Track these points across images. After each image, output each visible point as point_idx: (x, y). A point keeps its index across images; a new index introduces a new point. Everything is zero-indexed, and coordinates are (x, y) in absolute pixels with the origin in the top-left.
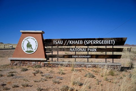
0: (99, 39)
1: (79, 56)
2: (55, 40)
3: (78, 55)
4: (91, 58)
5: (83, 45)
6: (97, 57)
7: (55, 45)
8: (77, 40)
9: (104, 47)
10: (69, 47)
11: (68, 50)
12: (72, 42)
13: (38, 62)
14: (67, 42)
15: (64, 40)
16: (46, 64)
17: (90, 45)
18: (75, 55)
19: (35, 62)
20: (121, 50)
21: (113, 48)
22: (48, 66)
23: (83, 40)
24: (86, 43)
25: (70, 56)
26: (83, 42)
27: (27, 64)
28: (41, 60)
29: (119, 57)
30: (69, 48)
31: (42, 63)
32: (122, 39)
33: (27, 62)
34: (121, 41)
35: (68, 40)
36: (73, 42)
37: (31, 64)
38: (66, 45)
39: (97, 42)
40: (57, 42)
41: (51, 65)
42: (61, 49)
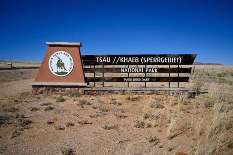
0: (161, 56)
1: (134, 80)
2: (99, 57)
3: (132, 78)
4: (150, 81)
5: (140, 63)
6: (158, 79)
7: (99, 64)
8: (131, 56)
10: (120, 66)
11: (118, 70)
12: (123, 60)
13: (75, 89)
14: (117, 59)
15: (112, 57)
16: (87, 91)
17: (149, 63)
18: (128, 78)
19: (70, 89)
20: (188, 71)
22: (89, 93)
23: (140, 56)
24: (143, 61)
25: (121, 80)
26: (140, 59)
27: (58, 91)
28: (80, 85)
29: (186, 79)
31: (80, 90)
32: (190, 56)
33: (58, 89)
34: (188, 59)
35: (118, 56)
36: (126, 60)
37: (65, 91)
38: (115, 64)
39: (159, 60)
40: (102, 59)
41: (95, 92)
42: (108, 70)
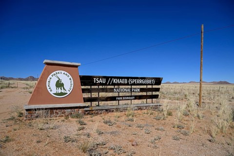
0: (142, 78)
1: (124, 98)
2: (96, 77)
3: (122, 97)
4: (135, 99)
5: (128, 84)
6: (140, 97)
7: (96, 84)
8: (122, 78)
9: (145, 87)
10: (113, 87)
11: (112, 90)
12: (116, 81)
13: (76, 110)
14: (111, 80)
15: (107, 78)
16: (87, 111)
17: (134, 84)
18: (119, 97)
19: (70, 110)
20: (158, 90)
21: (152, 88)
22: (89, 113)
23: (128, 78)
24: (130, 82)
25: (113, 99)
26: (128, 81)
27: (57, 113)
29: (156, 97)
30: (113, 89)
31: (81, 111)
32: (159, 78)
33: (58, 111)
34: (158, 81)
35: (112, 78)
36: (118, 81)
37: (65, 113)
38: (109, 85)
39: (141, 81)
40: (99, 80)
41: (94, 112)
42: (103, 90)
